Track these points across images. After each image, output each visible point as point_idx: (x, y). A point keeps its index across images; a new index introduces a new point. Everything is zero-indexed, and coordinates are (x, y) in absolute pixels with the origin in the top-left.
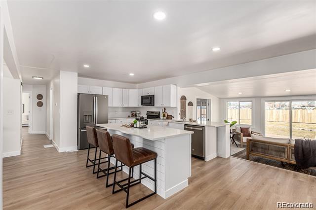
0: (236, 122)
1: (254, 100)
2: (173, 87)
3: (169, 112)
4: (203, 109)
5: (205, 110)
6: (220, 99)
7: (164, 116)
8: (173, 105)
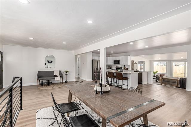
0: (157, 72)
1: (167, 61)
2: (129, 57)
3: (127, 67)
4: (141, 66)
5: (142, 66)
6: (151, 61)
7: (124, 68)
8: (129, 64)
